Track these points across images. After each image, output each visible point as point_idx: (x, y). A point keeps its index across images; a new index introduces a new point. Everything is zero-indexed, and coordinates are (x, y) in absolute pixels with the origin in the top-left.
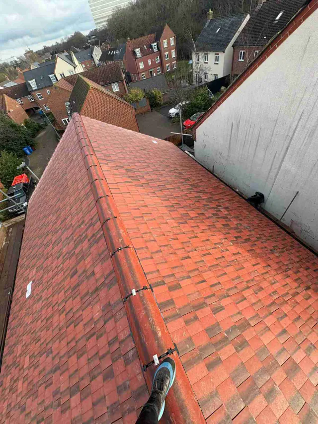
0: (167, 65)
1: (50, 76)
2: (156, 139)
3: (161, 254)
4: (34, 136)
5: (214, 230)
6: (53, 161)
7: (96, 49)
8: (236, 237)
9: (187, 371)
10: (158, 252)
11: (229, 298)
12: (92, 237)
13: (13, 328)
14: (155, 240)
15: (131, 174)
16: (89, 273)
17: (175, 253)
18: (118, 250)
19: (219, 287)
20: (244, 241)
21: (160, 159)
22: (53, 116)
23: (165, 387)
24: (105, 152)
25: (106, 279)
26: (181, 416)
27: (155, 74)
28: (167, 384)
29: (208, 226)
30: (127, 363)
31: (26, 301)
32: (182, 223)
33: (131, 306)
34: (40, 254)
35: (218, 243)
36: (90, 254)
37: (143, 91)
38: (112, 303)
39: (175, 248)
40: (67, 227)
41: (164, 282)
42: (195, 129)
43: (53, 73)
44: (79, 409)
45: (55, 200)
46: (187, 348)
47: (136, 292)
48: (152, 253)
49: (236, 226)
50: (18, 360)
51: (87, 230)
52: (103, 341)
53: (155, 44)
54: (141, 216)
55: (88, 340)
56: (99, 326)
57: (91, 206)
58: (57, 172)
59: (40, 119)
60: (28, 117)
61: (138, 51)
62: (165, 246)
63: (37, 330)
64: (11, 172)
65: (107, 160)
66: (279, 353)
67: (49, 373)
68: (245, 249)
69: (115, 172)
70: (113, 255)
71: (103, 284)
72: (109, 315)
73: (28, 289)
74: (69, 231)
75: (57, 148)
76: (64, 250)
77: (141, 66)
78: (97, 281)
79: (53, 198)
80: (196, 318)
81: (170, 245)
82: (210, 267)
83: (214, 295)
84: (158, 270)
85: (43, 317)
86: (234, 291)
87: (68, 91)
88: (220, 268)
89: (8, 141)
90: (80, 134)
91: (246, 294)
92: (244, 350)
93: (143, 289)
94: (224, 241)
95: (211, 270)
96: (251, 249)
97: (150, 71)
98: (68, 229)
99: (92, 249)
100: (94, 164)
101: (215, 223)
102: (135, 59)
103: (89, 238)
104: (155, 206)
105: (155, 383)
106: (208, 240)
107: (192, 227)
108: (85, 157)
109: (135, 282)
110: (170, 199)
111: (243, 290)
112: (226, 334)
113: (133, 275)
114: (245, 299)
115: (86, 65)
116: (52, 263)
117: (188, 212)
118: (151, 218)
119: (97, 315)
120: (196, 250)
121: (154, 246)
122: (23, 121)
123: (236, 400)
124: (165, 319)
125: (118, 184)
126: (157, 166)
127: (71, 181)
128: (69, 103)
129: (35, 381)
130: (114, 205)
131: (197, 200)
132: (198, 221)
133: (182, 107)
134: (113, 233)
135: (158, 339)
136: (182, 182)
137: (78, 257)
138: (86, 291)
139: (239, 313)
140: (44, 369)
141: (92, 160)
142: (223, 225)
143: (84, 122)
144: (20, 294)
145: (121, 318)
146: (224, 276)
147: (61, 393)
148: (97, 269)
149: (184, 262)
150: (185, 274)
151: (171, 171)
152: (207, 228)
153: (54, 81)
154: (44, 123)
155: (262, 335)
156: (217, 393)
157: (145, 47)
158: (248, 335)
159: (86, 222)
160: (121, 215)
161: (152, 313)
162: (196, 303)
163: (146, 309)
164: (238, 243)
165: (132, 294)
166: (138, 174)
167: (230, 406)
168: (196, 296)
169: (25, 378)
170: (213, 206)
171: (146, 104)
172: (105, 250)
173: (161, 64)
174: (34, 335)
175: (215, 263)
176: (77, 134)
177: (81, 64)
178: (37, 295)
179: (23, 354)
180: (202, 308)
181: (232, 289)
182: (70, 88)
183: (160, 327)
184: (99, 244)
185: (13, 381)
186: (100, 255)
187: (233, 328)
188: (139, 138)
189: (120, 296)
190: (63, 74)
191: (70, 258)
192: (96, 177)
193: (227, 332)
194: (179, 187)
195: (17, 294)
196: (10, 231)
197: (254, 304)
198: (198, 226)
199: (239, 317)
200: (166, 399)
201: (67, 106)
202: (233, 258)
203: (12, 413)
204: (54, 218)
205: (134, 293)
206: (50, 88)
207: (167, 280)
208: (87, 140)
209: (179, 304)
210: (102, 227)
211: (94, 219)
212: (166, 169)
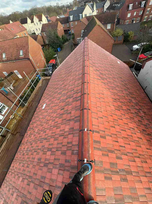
0: (145, 17)
1: (80, 15)
2: (120, 61)
3: (102, 119)
4: (63, 43)
5: (133, 120)
6: (69, 58)
7: (108, 2)
8: (143, 130)
9: (96, 173)
10: (101, 118)
11: (127, 156)
12: (75, 98)
13: (35, 117)
14: (102, 112)
15: (101, 76)
16: (69, 112)
17: (109, 122)
18: (85, 109)
19: (124, 148)
20: (147, 134)
21: (118, 73)
22: (74, 36)
23: (85, 173)
24: (93, 61)
25: (75, 118)
26: (88, 187)
27: (135, 22)
28: (87, 172)
29: (130, 117)
30: (72, 154)
31: (42, 110)
32: (117, 110)
33: (83, 135)
34: (52, 95)
35: (132, 128)
36: (72, 104)
37: (123, 31)
38: (74, 128)
39: (109, 119)
40: (66, 89)
41: (99, 132)
42: (146, 62)
43: (82, 13)
44: (49, 157)
45: (64, 75)
46: (99, 164)
47: (87, 130)
48: (99, 117)
49: (146, 124)
50: (34, 128)
51: (74, 94)
52: (65, 140)
53: (144, 2)
54: (99, 98)
55: (60, 136)
56: (66, 134)
57: (79, 84)
58: (69, 64)
59: (68, 36)
60: (64, 34)
61: (131, 5)
62: (105, 117)
63: (43, 122)
64: (50, 57)
65: (93, 65)
66: (142, 196)
67: (43, 139)
68: (146, 138)
69: (95, 72)
70: (82, 110)
71: (73, 119)
72: (72, 132)
73: (44, 106)
74: (66, 91)
75: (72, 52)
76: (62, 98)
77: (129, 15)
78: (71, 117)
79: (64, 74)
80: (108, 155)
81: (108, 117)
82: (123, 137)
83: (120, 151)
84: (98, 126)
85: (46, 119)
86: (131, 155)
87: (85, 24)
88: (128, 140)
89: (53, 43)
90: (85, 48)
91: (137, 160)
92: (124, 182)
93: (90, 130)
94: (135, 128)
95: (123, 139)
96: (149, 140)
97: (133, 19)
98: (66, 90)
99: (73, 103)
100: (87, 65)
101: (134, 117)
102: (127, 11)
103: (74, 97)
104: (107, 96)
105: (82, 169)
106: (128, 124)
107: (122, 114)
108: (84, 61)
109: (88, 126)
110: (116, 95)
111: (136, 157)
112: (118, 170)
113: (88, 122)
114: (135, 162)
115: (98, 11)
116: (55, 101)
117: (122, 106)
118: (103, 101)
119: (67, 130)
120: (119, 126)
121: (100, 114)
122: (61, 36)
123: (112, 199)
124: (95, 148)
125: (94, 79)
126: (115, 76)
127: (74, 70)
128: (83, 31)
129: (37, 138)
130: (90, 88)
131: (129, 102)
132: (126, 112)
133: (142, 46)
134: (86, 101)
135: (89, 154)
136: (125, 89)
137: (66, 103)
138: (65, 118)
139: (129, 166)
140: (41, 136)
141: (87, 63)
142: (138, 120)
143: (89, 43)
144: (41, 106)
145: (76, 136)
146: (129, 145)
147: (45, 148)
148: (73, 112)
149: (112, 129)
150: (110, 134)
151: (122, 81)
152: (129, 118)
153: (81, 18)
154: (69, 39)
155: (136, 182)
156: (105, 190)
157: (137, 3)
158: (129, 177)
159: (75, 90)
160: (91, 94)
161: (90, 142)
162: (110, 149)
163: (88, 139)
164: (143, 133)
165: (85, 130)
166: (104, 77)
167: (109, 199)
168: (111, 146)
169: (35, 135)
170: (137, 108)
171: (122, 39)
172: (79, 106)
173: (142, 16)
174: (41, 123)
175: (126, 136)
176: (84, 48)
177: (97, 10)
178: (46, 110)
179: (36, 127)
180: (112, 153)
181: (130, 153)
182: (87, 23)
183: (92, 150)
184: (77, 102)
185: (30, 134)
186: (76, 107)
187: (123, 170)
188: (111, 58)
189: (79, 128)
190: (86, 15)
191: (63, 102)
192: (86, 72)
193: (120, 170)
194: (122, 91)
195: (39, 106)
196: (44, 81)
197: (139, 167)
198: (125, 115)
199: (128, 167)
200: (84, 177)
201: (82, 32)
202: (137, 139)
203: (28, 143)
204: (61, 83)
205: (86, 130)
206: (78, 21)
207: (101, 132)
208: (88, 52)
209: (102, 145)
210: (81, 96)
211: (79, 91)
212: (119, 79)
